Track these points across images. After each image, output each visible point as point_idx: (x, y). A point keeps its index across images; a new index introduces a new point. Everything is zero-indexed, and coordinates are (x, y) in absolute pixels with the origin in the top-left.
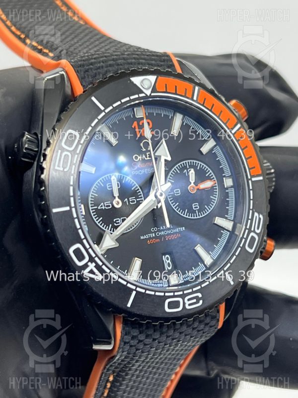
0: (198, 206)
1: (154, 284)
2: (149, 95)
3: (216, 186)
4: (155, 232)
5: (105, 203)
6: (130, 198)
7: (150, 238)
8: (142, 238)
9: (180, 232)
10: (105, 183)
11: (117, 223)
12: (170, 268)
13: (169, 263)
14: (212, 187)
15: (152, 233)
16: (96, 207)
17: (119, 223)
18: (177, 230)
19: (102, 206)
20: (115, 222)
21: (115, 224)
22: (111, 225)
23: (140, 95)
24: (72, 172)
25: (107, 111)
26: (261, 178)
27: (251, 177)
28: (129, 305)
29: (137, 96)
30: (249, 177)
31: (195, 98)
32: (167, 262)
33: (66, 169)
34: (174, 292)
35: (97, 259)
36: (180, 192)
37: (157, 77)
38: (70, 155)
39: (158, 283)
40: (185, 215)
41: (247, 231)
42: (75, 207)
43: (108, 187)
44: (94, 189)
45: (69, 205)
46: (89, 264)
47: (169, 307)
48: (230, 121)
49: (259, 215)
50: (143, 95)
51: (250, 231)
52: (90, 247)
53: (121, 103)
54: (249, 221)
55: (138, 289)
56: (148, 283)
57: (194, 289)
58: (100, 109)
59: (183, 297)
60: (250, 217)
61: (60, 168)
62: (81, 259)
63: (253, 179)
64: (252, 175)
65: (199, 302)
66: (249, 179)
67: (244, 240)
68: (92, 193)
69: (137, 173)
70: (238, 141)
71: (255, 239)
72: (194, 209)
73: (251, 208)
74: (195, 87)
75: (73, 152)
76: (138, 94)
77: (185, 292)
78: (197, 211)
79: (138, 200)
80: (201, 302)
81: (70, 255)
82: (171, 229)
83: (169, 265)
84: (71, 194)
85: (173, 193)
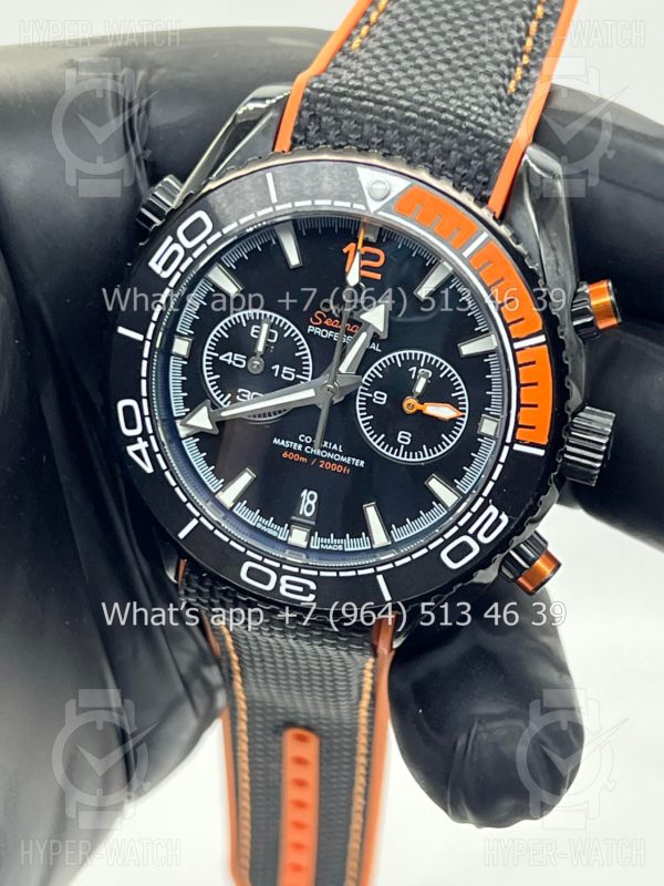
0: (409, 440)
1: (264, 525)
2: (372, 210)
4: (304, 444)
5: (236, 355)
6: (285, 368)
7: (290, 450)
8: (276, 441)
9: (351, 466)
10: (250, 322)
11: (241, 397)
12: (308, 515)
13: (310, 505)
14: (454, 420)
15: (299, 442)
16: (216, 355)
17: (245, 398)
18: (348, 460)
19: (227, 358)
20: (240, 395)
21: (238, 397)
22: (229, 395)
23: (355, 206)
24: (172, 284)
25: (278, 208)
26: (541, 452)
27: (515, 441)
28: (182, 535)
29: (348, 204)
30: (508, 440)
31: (466, 254)
32: (308, 501)
33: (165, 275)
34: (264, 557)
35: (152, 438)
36: (385, 399)
37: (411, 185)
38: (181, 253)
39: (269, 526)
40: (376, 443)
41: (455, 529)
42: (153, 341)
43: (253, 331)
44: (226, 324)
45: (144, 333)
46: (140, 439)
47: (248, 575)
48: (522, 322)
49: (500, 514)
50: (362, 207)
51: (463, 531)
52: (150, 416)
53: (313, 205)
54: (469, 515)
55: (202, 519)
56: (253, 518)
57: (304, 571)
58: (270, 200)
59: (280, 572)
60: (474, 509)
61: (157, 269)
62: (131, 424)
63: (517, 447)
64: (517, 438)
65: (307, 595)
66: (507, 444)
67: (440, 541)
68: (219, 330)
69: (319, 332)
70: (517, 366)
71: (471, 550)
72: (399, 440)
73: (485, 493)
74: (482, 233)
75: (188, 252)
76: (353, 201)
77: (285, 567)
78: (402, 447)
79: (298, 376)
80: (311, 597)
81: (116, 410)
82: (337, 452)
83: (309, 508)
84: (155, 317)
85: (371, 395)
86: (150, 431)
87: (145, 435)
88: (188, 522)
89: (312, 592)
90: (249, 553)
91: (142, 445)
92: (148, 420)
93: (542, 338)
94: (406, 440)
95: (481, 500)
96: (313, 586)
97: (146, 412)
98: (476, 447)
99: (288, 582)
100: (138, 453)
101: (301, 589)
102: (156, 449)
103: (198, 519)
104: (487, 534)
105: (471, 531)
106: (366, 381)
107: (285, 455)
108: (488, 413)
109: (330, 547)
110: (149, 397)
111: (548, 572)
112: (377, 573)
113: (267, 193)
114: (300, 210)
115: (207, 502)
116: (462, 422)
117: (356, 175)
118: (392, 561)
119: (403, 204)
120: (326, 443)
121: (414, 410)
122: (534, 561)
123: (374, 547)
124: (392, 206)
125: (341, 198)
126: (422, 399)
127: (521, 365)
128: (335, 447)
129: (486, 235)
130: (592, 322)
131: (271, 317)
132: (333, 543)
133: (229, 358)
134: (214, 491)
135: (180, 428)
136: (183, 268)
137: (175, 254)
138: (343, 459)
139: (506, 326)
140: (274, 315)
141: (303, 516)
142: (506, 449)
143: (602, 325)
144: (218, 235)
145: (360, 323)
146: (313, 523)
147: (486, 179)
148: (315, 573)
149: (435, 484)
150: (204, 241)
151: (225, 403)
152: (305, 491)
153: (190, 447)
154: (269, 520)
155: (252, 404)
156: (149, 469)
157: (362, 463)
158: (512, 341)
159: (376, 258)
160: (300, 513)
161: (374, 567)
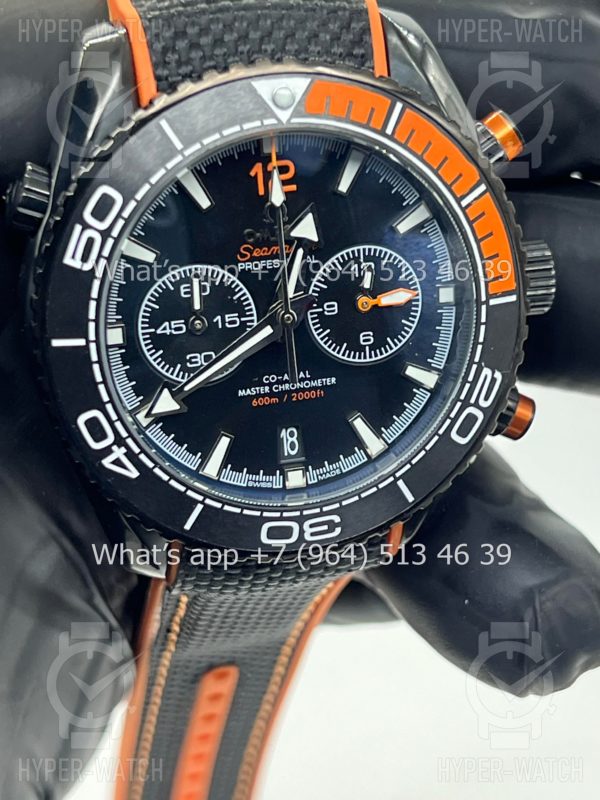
0: (372, 339)
1: (255, 481)
2: (284, 120)
3: (418, 300)
4: (270, 385)
5: (173, 323)
6: (227, 316)
7: (258, 396)
8: (241, 393)
9: (324, 387)
10: (177, 285)
11: (191, 363)
12: (293, 453)
13: (292, 443)
14: (410, 301)
15: (264, 385)
16: (153, 330)
17: (196, 362)
18: (318, 383)
19: (165, 329)
20: (190, 361)
21: (188, 365)
22: (179, 366)
23: (267, 122)
24: (99, 273)
25: (187, 153)
26: (513, 298)
27: (489, 296)
28: (188, 526)
29: (258, 123)
30: (484, 298)
31: (389, 131)
32: (290, 440)
33: (87, 267)
34: (282, 512)
35: (130, 441)
36: (336, 308)
37: (311, 82)
38: (98, 239)
39: (263, 480)
40: (341, 354)
41: (459, 404)
42: (97, 342)
43: (182, 291)
44: (152, 295)
45: (85, 336)
46: (115, 448)
47: (269, 537)
48: (461, 179)
49: (493, 373)
50: (273, 121)
51: (466, 404)
52: (120, 419)
53: (222, 136)
54: (468, 386)
55: (207, 501)
56: (242, 479)
57: (326, 509)
58: (175, 148)
59: (300, 520)
60: (470, 378)
61: (77, 264)
62: (100, 437)
63: (493, 302)
64: (490, 293)
65: (333, 530)
66: (484, 303)
67: (448, 421)
68: (147, 303)
69: (249, 266)
70: (470, 223)
71: (475, 418)
72: (362, 343)
73: (477, 359)
74: (396, 104)
75: (105, 234)
76: (261, 118)
77: (306, 512)
78: (367, 348)
79: (243, 319)
80: (338, 530)
81: (78, 428)
82: (306, 379)
83: (292, 446)
84: (92, 315)
85: (321, 310)
86: (124, 434)
87: (119, 441)
88: (192, 510)
89: (337, 525)
90: (265, 514)
91: (119, 453)
92: (118, 425)
93: (483, 188)
94: (369, 340)
95: (475, 367)
96: (336, 519)
97: (114, 417)
98: (439, 320)
99: (311, 526)
100: (117, 462)
101: (325, 527)
102: (136, 450)
103: (202, 502)
104: (486, 399)
105: (472, 401)
107: (255, 403)
108: (439, 282)
109: (328, 475)
110: (111, 401)
112: (397, 479)
114: (211, 147)
117: (253, 91)
118: (407, 462)
119: (310, 103)
121: (369, 307)
122: (515, 408)
123: (371, 456)
124: (302, 109)
125: (249, 119)
126: (374, 292)
127: (474, 221)
128: (302, 375)
129: (400, 105)
130: (503, 156)
132: (329, 470)
133: (166, 328)
134: (195, 468)
135: (142, 420)
136: (106, 253)
137: (90, 241)
138: (314, 384)
139: (449, 188)
141: (289, 456)
142: (484, 308)
143: (511, 156)
144: (132, 205)
145: (290, 241)
146: (303, 459)
147: (362, 51)
148: (337, 505)
149: (412, 371)
150: (119, 216)
152: (284, 431)
154: (259, 474)
156: (134, 473)
157: (334, 380)
158: (458, 201)
160: (286, 454)
161: (393, 475)
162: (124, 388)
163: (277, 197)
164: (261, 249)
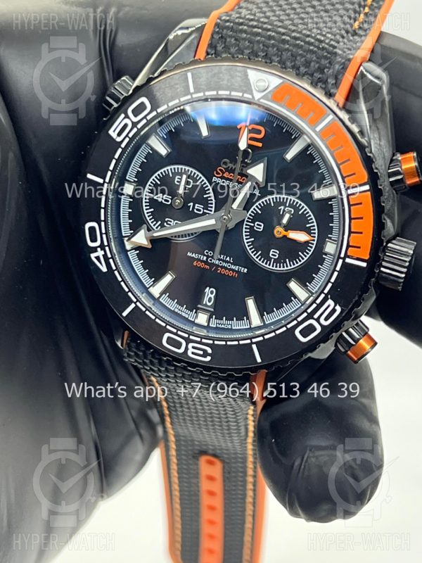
0: (277, 255)
1: (179, 310)
2: (256, 99)
4: (208, 257)
6: (197, 205)
7: (198, 260)
8: (189, 254)
9: (238, 272)
11: (167, 224)
12: (209, 304)
13: (211, 298)
14: (307, 243)
15: (204, 255)
17: (170, 225)
18: (236, 268)
20: (167, 222)
21: (165, 224)
22: (159, 222)
23: (246, 95)
24: (123, 145)
25: (195, 96)
26: (364, 265)
27: (346, 256)
28: (125, 314)
29: (240, 95)
30: (342, 255)
31: (318, 129)
32: (209, 295)
33: (119, 139)
34: (178, 330)
35: (107, 248)
36: (262, 227)
37: (282, 83)
38: (130, 125)
39: (184, 312)
40: (255, 257)
41: (305, 314)
42: (109, 184)
43: (176, 180)
44: (159, 175)
45: (104, 178)
46: (99, 249)
47: (167, 342)
48: (354, 176)
49: (335, 306)
50: (250, 96)
51: (310, 316)
52: (106, 233)
53: (217, 94)
54: (314, 306)
55: (138, 304)
56: (173, 305)
57: (204, 341)
58: (189, 91)
59: (188, 341)
60: (318, 301)
61: (114, 135)
62: (94, 239)
63: (348, 260)
64: (348, 254)
65: (206, 357)
66: (341, 258)
67: (295, 322)
68: (154, 178)
69: (220, 181)
70: (350, 206)
71: (315, 329)
72: (271, 255)
73: (326, 291)
74: (329, 115)
75: (134, 124)
76: (244, 92)
77: (191, 337)
78: (273, 260)
79: (205, 211)
80: (208, 358)
81: (84, 230)
82: (229, 262)
83: (210, 300)
84: (111, 168)
85: (252, 225)
86: (106, 243)
87: (102, 247)
88: (129, 305)
89: (209, 355)
90: (168, 327)
91: (100, 253)
92: (104, 236)
94: (275, 256)
95: (323, 296)
96: (209, 351)
97: (104, 231)
98: (322, 261)
99: (193, 347)
100: (98, 258)
101: (201, 353)
102: (109, 256)
103: (135, 303)
104: (326, 319)
105: (316, 316)
106: (250, 215)
107: (195, 263)
108: (330, 238)
109: (223, 326)
110: (105, 221)
111: (367, 347)
112: (252, 343)
113: (188, 86)
114: (209, 98)
115: (143, 293)
116: (313, 244)
117: (246, 76)
118: (263, 335)
119: (278, 95)
120: (222, 256)
121: (281, 236)
122: (359, 340)
123: (252, 326)
124: (270, 96)
125: (236, 90)
126: (287, 228)
127: (352, 205)
128: (228, 259)
129: (331, 117)
130: (402, 179)
131: (188, 170)
132: (224, 323)
134: (148, 287)
135: (126, 243)
136: (130, 135)
137: (126, 126)
138: (233, 267)
139: (343, 178)
140: (191, 169)
141: (206, 305)
142: (341, 261)
143: (409, 182)
144: (154, 113)
145: (247, 176)
146: (212, 310)
147: (334, 82)
148: (211, 342)
149: (294, 286)
150: (145, 117)
151: (157, 228)
152: (208, 288)
153: (133, 256)
154: (183, 306)
155: (174, 229)
156: (104, 269)
159: (259, 132)
160: (204, 303)
161: (251, 339)
162: (125, 222)
163: (243, 145)
164: (229, 173)
